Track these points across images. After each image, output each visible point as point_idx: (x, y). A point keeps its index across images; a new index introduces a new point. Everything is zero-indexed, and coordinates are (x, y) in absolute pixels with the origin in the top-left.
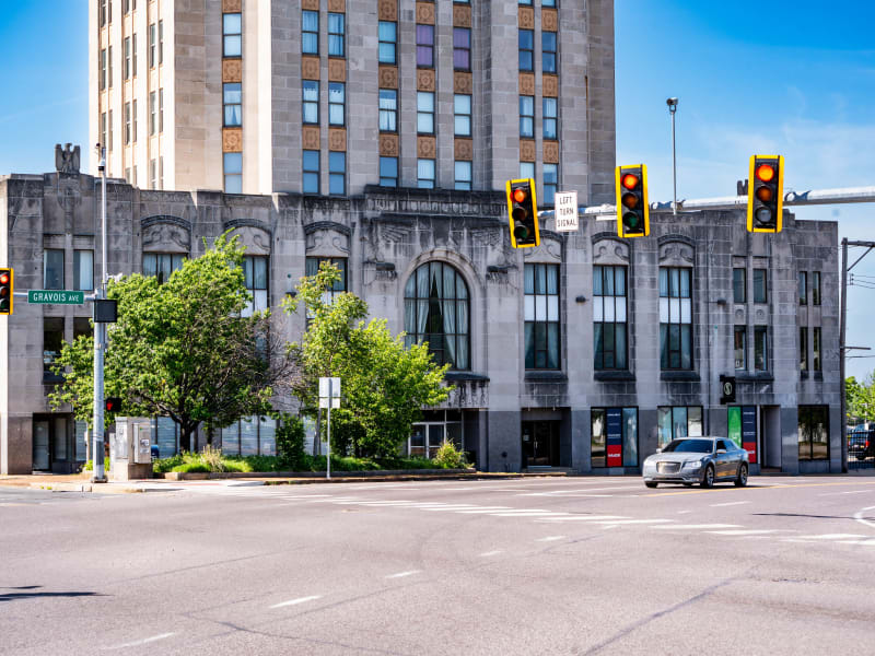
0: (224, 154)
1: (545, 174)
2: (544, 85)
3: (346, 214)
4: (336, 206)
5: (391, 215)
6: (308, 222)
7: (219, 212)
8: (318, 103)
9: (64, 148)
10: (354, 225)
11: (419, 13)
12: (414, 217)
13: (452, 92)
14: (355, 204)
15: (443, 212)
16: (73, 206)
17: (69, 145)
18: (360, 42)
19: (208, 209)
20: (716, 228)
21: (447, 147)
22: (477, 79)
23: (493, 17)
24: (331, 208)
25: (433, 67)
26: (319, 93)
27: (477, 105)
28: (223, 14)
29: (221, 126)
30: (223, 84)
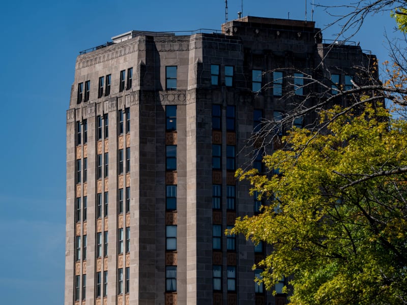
8: (221, 278)
26: (222, 273)
29: (164, 291)
30: (166, 266)
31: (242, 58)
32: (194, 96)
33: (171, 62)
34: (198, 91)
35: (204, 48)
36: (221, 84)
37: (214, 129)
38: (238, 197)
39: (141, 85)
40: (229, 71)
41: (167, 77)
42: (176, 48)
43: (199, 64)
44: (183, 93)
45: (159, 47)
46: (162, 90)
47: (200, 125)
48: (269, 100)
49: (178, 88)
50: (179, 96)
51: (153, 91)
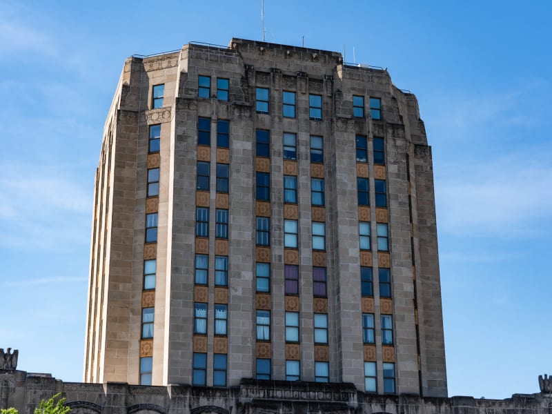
0: (140, 358)
1: (384, 371)
2: (382, 306)
3: (226, 400)
4: (218, 394)
5: (260, 401)
6: (195, 406)
7: (123, 398)
8: (206, 319)
9: (5, 352)
10: (231, 408)
11: (286, 257)
12: (279, 402)
13: (312, 311)
14: (232, 392)
15: (302, 398)
16: (7, 395)
17: (9, 349)
18: (239, 275)
19: (115, 396)
20: (523, 411)
21: (308, 352)
22: (330, 302)
23: (341, 258)
24: (214, 396)
25: (297, 295)
26: (207, 312)
27: (331, 321)
28: (145, 261)
29: (139, 339)
30: (142, 308)
31: (240, 71)
33: (157, 81)
35: (190, 58)
36: (211, 96)
37: (199, 144)
38: (231, 222)
40: (223, 84)
41: (155, 97)
42: (165, 65)
43: (182, 74)
44: (168, 110)
46: (147, 109)
47: (179, 138)
48: (276, 119)
49: (164, 106)
50: (163, 113)
51: (137, 112)
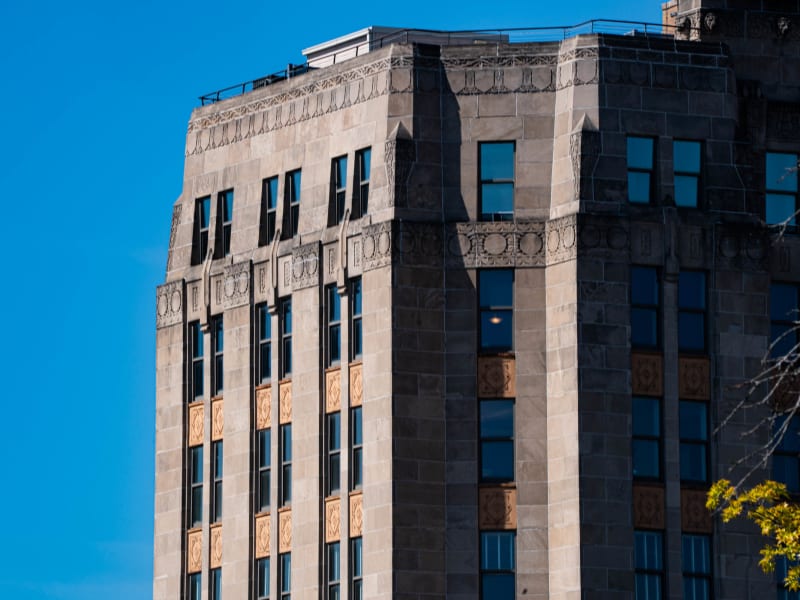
31: (730, 112)
32: (570, 237)
33: (497, 130)
34: (583, 220)
35: (604, 81)
36: (660, 198)
37: (636, 348)
38: (722, 573)
39: (399, 203)
40: (687, 156)
41: (484, 177)
42: (513, 80)
43: (587, 134)
44: (535, 230)
45: (456, 80)
46: (465, 220)
47: (589, 334)
49: (518, 214)
50: (521, 239)
51: (436, 224)
